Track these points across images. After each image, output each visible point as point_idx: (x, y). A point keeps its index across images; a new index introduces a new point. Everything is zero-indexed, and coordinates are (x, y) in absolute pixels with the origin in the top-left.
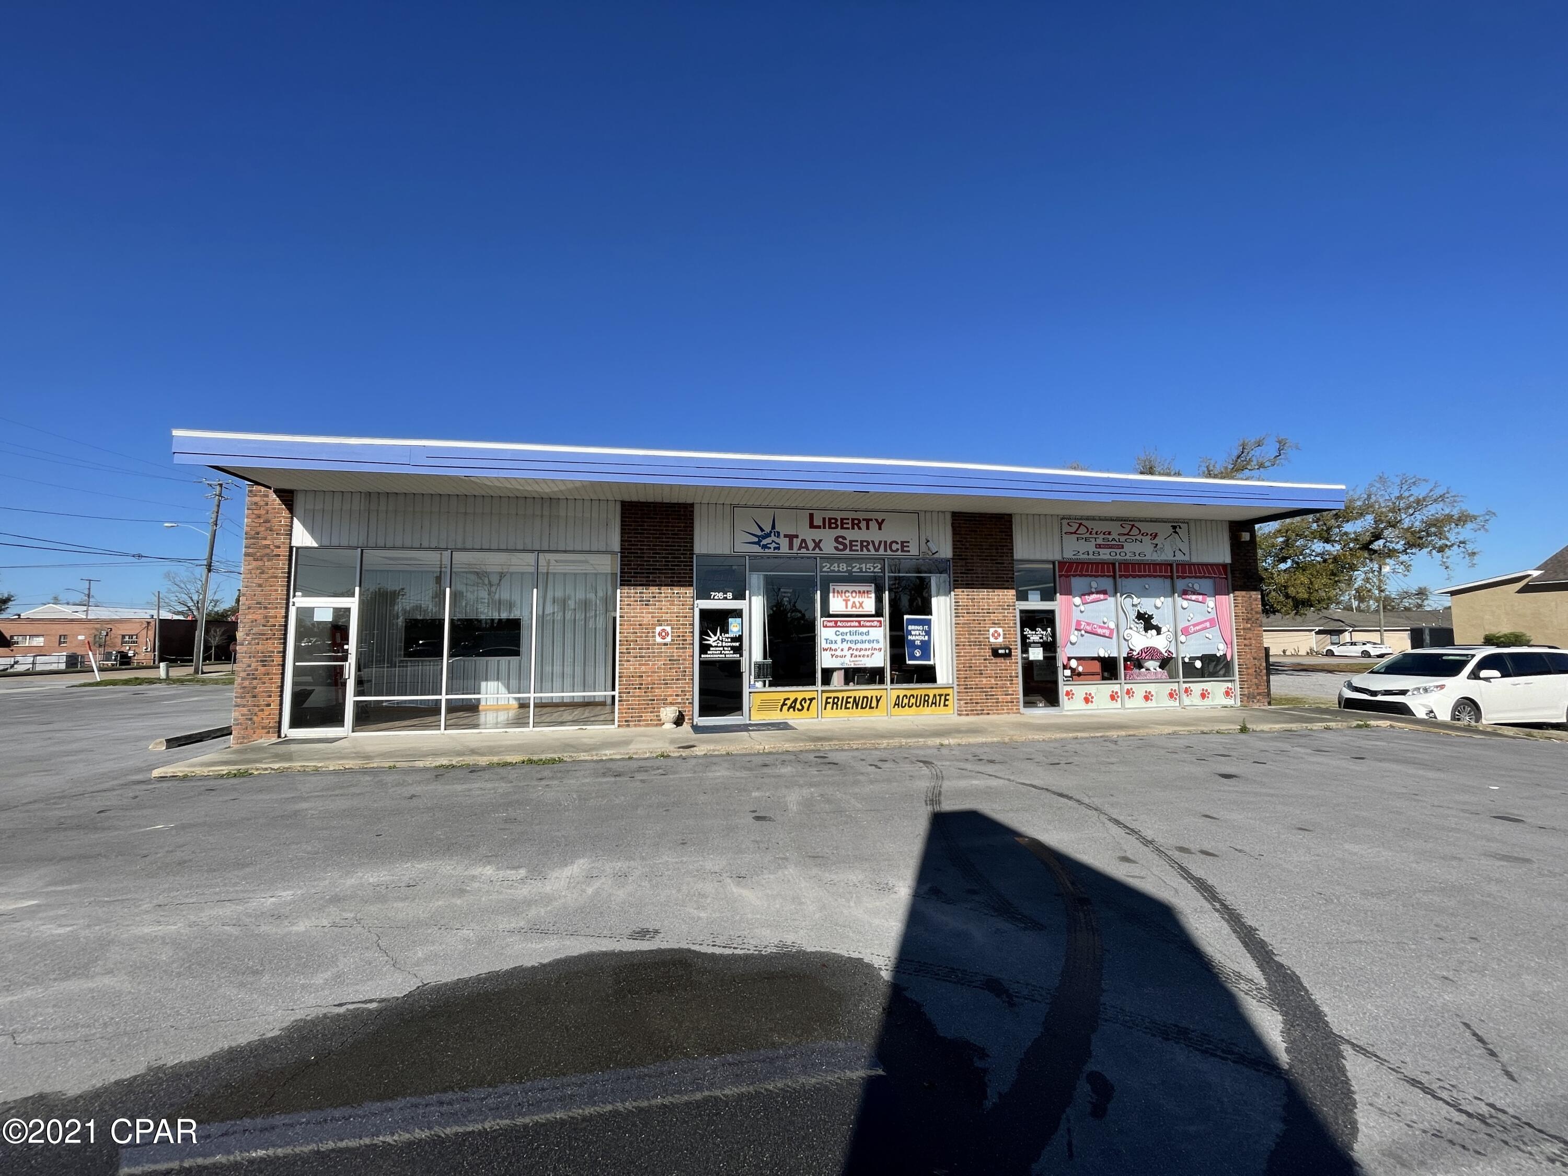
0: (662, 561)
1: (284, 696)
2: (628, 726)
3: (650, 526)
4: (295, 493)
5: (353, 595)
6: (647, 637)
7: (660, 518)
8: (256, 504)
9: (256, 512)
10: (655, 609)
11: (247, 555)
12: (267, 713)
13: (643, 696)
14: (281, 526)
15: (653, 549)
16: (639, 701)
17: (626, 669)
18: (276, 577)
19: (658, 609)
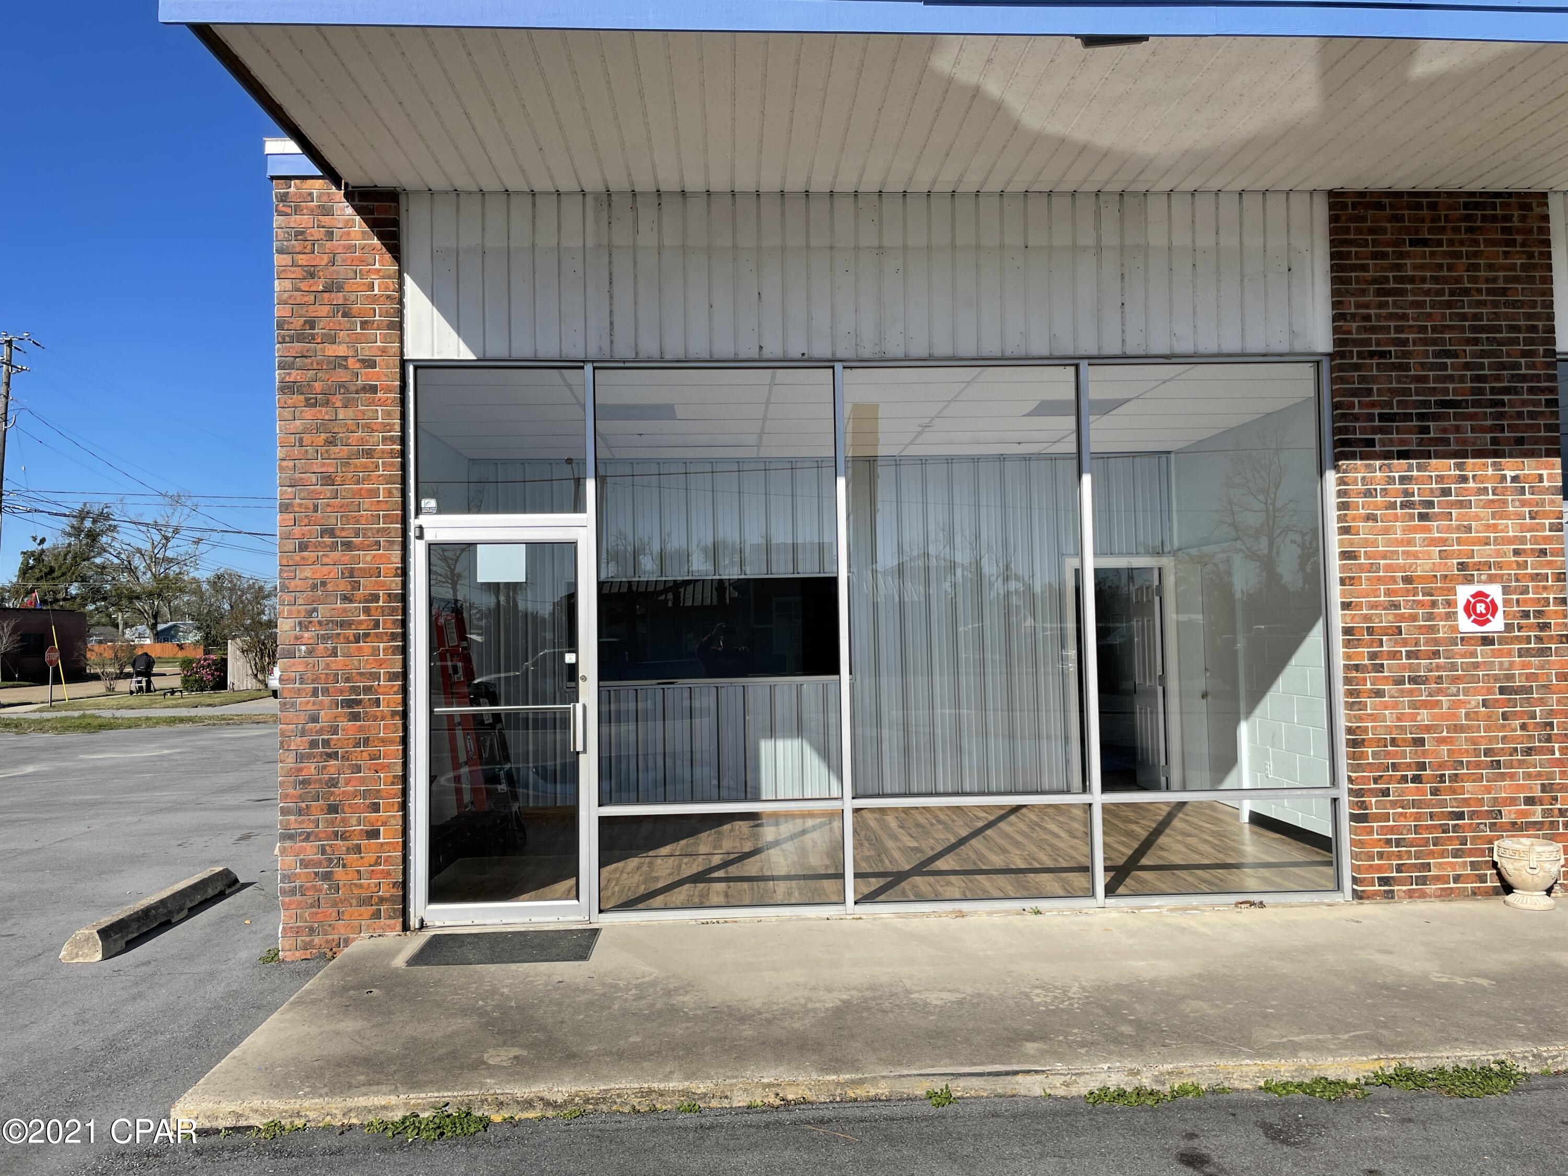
0: (1462, 379)
1: (411, 805)
2: (1389, 895)
3: (1422, 267)
4: (403, 199)
5: (578, 506)
6: (1430, 617)
7: (1451, 242)
8: (300, 234)
9: (302, 259)
10: (1449, 529)
11: (288, 388)
12: (370, 857)
13: (1428, 804)
14: (375, 299)
15: (1434, 342)
16: (1418, 817)
17: (1374, 718)
18: (369, 454)
19: (1458, 529)
